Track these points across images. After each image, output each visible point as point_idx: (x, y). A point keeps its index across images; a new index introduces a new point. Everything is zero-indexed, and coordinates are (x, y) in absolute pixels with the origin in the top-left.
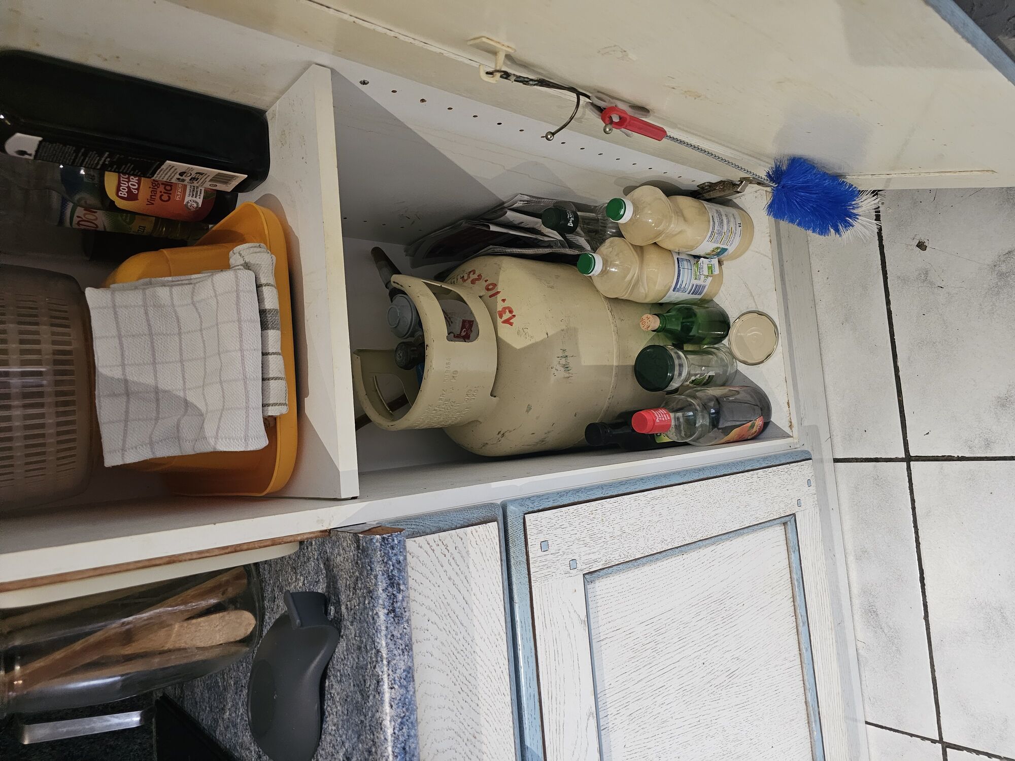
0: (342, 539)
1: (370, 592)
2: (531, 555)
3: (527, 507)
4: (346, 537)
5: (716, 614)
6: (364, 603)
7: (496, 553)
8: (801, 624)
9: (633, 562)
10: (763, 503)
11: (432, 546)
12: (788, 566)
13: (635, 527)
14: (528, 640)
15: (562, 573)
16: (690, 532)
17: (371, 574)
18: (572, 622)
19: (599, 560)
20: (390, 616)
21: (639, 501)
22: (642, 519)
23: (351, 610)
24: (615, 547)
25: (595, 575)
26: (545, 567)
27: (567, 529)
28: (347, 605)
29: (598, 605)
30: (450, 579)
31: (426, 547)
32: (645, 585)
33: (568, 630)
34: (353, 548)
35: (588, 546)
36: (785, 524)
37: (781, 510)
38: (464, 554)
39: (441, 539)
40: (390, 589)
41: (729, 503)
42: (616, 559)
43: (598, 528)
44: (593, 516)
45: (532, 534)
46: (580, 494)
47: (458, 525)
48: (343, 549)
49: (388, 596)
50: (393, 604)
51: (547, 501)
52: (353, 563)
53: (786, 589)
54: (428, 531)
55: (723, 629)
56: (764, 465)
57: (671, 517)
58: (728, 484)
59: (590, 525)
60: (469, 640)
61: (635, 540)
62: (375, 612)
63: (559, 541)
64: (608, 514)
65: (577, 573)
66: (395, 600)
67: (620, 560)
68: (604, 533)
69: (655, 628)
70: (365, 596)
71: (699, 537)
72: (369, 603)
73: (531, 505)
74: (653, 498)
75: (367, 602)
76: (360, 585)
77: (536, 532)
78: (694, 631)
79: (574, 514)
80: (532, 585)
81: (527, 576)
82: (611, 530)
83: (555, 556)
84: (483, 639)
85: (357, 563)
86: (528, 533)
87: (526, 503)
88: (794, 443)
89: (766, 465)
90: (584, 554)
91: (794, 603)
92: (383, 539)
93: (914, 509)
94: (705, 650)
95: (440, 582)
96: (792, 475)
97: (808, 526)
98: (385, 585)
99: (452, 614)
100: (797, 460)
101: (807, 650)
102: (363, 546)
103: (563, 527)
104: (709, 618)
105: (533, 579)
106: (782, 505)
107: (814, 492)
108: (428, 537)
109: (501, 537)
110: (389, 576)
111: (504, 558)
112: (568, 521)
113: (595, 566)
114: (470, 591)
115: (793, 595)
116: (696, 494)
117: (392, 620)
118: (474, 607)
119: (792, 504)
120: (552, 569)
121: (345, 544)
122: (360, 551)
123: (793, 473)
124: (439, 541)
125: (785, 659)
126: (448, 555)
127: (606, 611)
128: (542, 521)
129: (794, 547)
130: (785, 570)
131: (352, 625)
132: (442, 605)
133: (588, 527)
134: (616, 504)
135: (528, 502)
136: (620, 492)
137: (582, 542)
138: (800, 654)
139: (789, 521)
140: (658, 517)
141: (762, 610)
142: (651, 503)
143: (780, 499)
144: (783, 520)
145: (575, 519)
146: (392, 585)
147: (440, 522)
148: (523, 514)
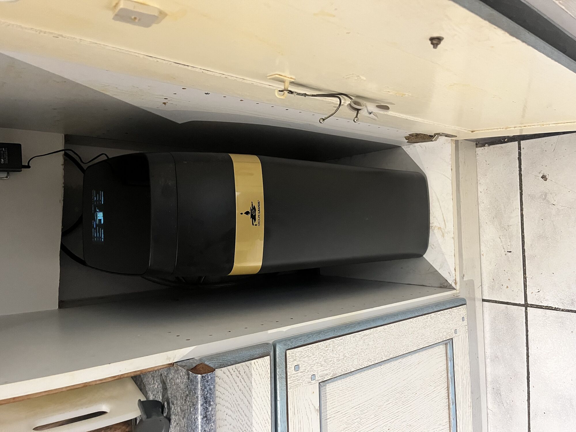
0: (180, 371)
1: (193, 405)
2: (288, 374)
3: (288, 346)
4: (182, 370)
5: (398, 400)
6: (190, 410)
7: (268, 374)
8: (451, 404)
9: (350, 373)
10: (433, 333)
11: (231, 372)
12: (446, 369)
13: (353, 353)
14: (284, 422)
15: (306, 382)
16: (386, 354)
17: (195, 396)
18: (310, 411)
19: (329, 374)
20: (204, 419)
21: (356, 338)
22: (357, 348)
23: (183, 411)
24: (339, 366)
25: (326, 382)
26: (296, 380)
27: (311, 357)
28: (181, 408)
29: (327, 398)
30: (240, 390)
31: (228, 373)
32: (356, 385)
33: (307, 416)
34: (186, 377)
35: (323, 366)
36: (446, 344)
37: (444, 337)
38: (249, 376)
39: (236, 368)
40: (205, 405)
41: (411, 335)
42: (339, 372)
43: (329, 355)
44: (327, 348)
45: (290, 361)
46: (321, 335)
47: (247, 359)
48: (180, 376)
49: (203, 408)
50: (206, 413)
51: (301, 341)
52: (185, 386)
53: (444, 383)
54: (229, 364)
55: (403, 408)
56: (435, 310)
57: (375, 346)
58: (412, 323)
59: (325, 354)
60: (249, 424)
61: (352, 361)
62: (196, 417)
63: (306, 364)
64: (336, 347)
65: (315, 382)
66: (207, 411)
67: (342, 373)
68: (333, 358)
69: (360, 410)
70: (191, 406)
71: (391, 356)
72: (193, 411)
73: (291, 344)
74: (364, 335)
75: (192, 410)
76: (188, 399)
77: (292, 360)
78: (384, 411)
79: (316, 348)
80: (288, 390)
81: (286, 386)
82: (338, 356)
83: (303, 373)
84: (257, 424)
85: (187, 386)
86: (288, 361)
87: (288, 343)
88: (457, 293)
89: (437, 310)
90: (320, 371)
91: (448, 391)
92: (203, 377)
93: (527, 336)
94: (391, 421)
95: (234, 392)
96: (453, 315)
97: (460, 345)
98: (202, 402)
99: (240, 410)
100: (457, 305)
101: (453, 419)
102: (191, 379)
103: (308, 356)
104: (394, 402)
105: (288, 387)
106: (445, 334)
107: (466, 324)
108: (229, 367)
109: (272, 364)
110: (204, 397)
111: (273, 376)
112: (312, 352)
113: (326, 377)
114: (252, 396)
115: (448, 386)
116: (391, 331)
117: (205, 422)
118: (253, 405)
119: (451, 332)
120: (301, 381)
121: (181, 374)
122: (190, 381)
123: (453, 313)
124: (235, 369)
125: (440, 424)
126: (240, 377)
127: (331, 402)
128: (296, 353)
129: (450, 358)
130: (444, 371)
131: (183, 420)
132: (235, 406)
133: (324, 355)
134: (341, 341)
135: (289, 343)
136: (345, 333)
137: (320, 364)
138: (450, 421)
139: (449, 343)
140: (367, 346)
141: (428, 396)
142: (363, 338)
143: (444, 330)
144: (445, 342)
145: (316, 351)
146: (206, 402)
147: (236, 358)
148: (285, 350)
